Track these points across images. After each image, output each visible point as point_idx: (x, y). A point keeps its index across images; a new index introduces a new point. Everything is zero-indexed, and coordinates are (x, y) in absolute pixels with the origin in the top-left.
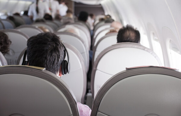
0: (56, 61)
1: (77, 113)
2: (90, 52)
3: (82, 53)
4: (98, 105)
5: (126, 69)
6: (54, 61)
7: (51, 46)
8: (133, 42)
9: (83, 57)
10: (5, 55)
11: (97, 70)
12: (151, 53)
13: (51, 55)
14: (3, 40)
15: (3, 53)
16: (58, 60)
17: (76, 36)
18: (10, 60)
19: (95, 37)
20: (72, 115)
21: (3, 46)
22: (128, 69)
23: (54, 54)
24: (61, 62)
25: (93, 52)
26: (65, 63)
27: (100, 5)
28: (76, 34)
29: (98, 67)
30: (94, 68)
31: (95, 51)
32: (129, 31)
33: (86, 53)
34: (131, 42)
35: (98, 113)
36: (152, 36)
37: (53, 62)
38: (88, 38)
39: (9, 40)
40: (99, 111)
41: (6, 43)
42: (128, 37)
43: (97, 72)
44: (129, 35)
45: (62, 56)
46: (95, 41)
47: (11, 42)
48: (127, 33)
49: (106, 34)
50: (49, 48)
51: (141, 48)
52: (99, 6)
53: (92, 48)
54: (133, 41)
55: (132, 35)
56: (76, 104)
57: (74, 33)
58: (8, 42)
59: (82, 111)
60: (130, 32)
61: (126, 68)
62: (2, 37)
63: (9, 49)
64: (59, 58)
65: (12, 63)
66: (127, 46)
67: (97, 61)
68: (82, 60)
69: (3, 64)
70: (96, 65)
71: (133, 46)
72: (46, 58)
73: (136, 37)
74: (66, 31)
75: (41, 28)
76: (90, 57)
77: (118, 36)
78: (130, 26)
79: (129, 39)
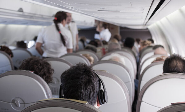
0: (92, 94)
2: (135, 81)
3: (127, 83)
5: (171, 104)
6: (90, 94)
7: (84, 79)
9: (128, 88)
11: (142, 101)
13: (86, 88)
16: (94, 92)
17: (121, 65)
18: (55, 89)
19: (141, 64)
22: (173, 105)
23: (88, 87)
24: (97, 93)
25: (138, 81)
26: (101, 93)
27: (147, 29)
28: (121, 63)
29: (144, 99)
30: (139, 100)
31: (141, 80)
32: (176, 60)
33: (131, 82)
34: (179, 72)
38: (133, 66)
42: (175, 67)
43: (142, 104)
44: (177, 65)
45: (97, 87)
46: (141, 69)
48: (174, 63)
49: (152, 62)
50: (83, 82)
52: (146, 31)
53: (138, 77)
54: (181, 71)
55: (180, 65)
57: (119, 62)
60: (177, 61)
61: (171, 103)
64: (95, 89)
65: (56, 93)
66: (175, 77)
67: (142, 92)
68: (126, 91)
69: (47, 94)
70: (141, 96)
71: (181, 77)
72: (81, 92)
73: (183, 67)
74: (111, 59)
75: (86, 56)
76: (136, 87)
77: (164, 65)
78: (178, 55)
79: (176, 69)
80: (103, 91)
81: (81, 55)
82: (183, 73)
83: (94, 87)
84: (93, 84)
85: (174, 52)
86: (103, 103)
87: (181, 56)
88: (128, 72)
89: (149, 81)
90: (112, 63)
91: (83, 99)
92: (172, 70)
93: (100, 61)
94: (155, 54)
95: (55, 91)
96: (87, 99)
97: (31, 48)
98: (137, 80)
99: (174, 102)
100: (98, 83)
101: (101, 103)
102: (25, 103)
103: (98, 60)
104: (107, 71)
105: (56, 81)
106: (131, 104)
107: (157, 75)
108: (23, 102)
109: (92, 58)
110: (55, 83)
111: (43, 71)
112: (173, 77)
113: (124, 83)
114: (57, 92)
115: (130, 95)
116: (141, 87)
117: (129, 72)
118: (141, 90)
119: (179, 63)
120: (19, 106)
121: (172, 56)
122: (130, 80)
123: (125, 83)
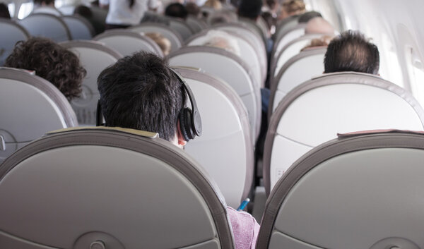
0: (165, 115)
1: (228, 232)
2: (262, 91)
3: (245, 95)
4: (274, 216)
5: (337, 137)
6: (159, 115)
7: (147, 82)
8: (361, 71)
9: (246, 106)
10: (73, 101)
11: (277, 134)
12: (403, 96)
13: (151, 102)
14: (67, 67)
15: (66, 96)
16: (169, 111)
17: (231, 55)
18: (84, 111)
19: (276, 54)
20: (216, 236)
21: (67, 80)
22: (341, 137)
23: (157, 99)
24: (177, 114)
25: (270, 91)
26: (187, 115)
28: (231, 51)
29: (280, 129)
30: (270, 131)
31: (276, 89)
32: (353, 45)
33: (253, 95)
34: (357, 71)
35: (275, 233)
36: (408, 56)
37: (157, 118)
38: (259, 59)
39: (82, 68)
40: (275, 229)
41: (76, 74)
42: (349, 61)
43: (277, 139)
44: (353, 54)
45: (176, 100)
46: (276, 67)
47: (85, 72)
48: (347, 51)
49: (302, 50)
50: (144, 87)
51: (381, 84)
53: (270, 83)
54: (361, 68)
55: (360, 55)
56: (226, 213)
57: (227, 49)
58: (78, 72)
59: (238, 226)
60: (355, 47)
61: (338, 134)
62: (67, 60)
63: (80, 89)
64: (171, 105)
65: (87, 119)
66: (348, 81)
67: (278, 114)
68: (242, 111)
69: (67, 122)
70: (274, 123)
71: (361, 81)
72: (140, 111)
73: (368, 59)
74: (209, 43)
75: (153, 37)
76: (263, 104)
77: (327, 55)
78: (356, 33)
79: (351, 63)
80: (190, 111)
81: (142, 34)
82: (366, 72)
83: (170, 101)
84: (167, 93)
85: (350, 26)
86: (191, 137)
87: (363, 36)
88: (248, 72)
89: (292, 91)
90: (211, 52)
91: (145, 124)
92: (344, 66)
93: (185, 49)
94: (307, 32)
95: (84, 116)
96: (154, 125)
97: (25, 18)
98: (267, 90)
99: (344, 132)
100: (179, 92)
101: (186, 136)
102: (18, 140)
103: (179, 45)
104: (200, 70)
105: (86, 94)
106: (254, 143)
107: (309, 78)
108: (12, 140)
109: (167, 43)
110: (85, 97)
111: (61, 68)
112: (344, 81)
113: (238, 96)
114: (90, 117)
115: (250, 123)
116: (276, 105)
117: (250, 73)
118: (276, 110)
119: (358, 51)
120: (4, 149)
121: (344, 35)
122: (252, 89)
123: (241, 96)
